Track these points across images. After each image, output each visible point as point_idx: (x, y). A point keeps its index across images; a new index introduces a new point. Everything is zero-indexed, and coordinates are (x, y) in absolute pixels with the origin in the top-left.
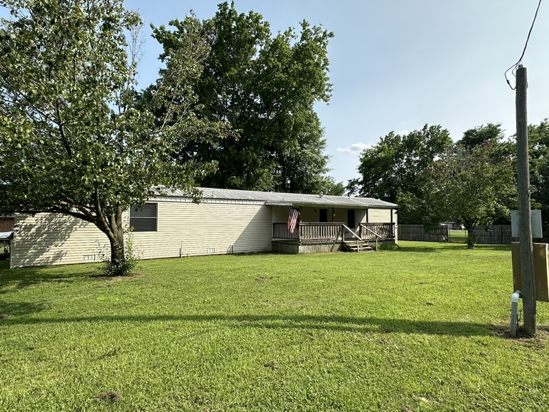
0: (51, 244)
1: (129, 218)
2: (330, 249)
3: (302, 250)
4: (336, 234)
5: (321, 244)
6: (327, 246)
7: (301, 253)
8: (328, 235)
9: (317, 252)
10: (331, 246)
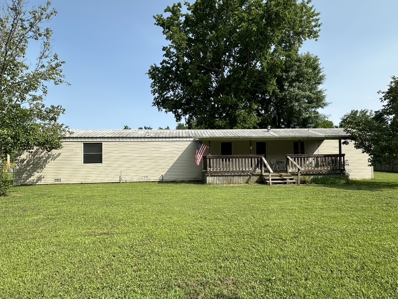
0: (35, 171)
1: (83, 153)
2: (245, 181)
3: (211, 181)
4: (253, 166)
5: (233, 176)
6: (242, 177)
7: (210, 184)
8: (242, 167)
9: (230, 184)
10: (247, 178)
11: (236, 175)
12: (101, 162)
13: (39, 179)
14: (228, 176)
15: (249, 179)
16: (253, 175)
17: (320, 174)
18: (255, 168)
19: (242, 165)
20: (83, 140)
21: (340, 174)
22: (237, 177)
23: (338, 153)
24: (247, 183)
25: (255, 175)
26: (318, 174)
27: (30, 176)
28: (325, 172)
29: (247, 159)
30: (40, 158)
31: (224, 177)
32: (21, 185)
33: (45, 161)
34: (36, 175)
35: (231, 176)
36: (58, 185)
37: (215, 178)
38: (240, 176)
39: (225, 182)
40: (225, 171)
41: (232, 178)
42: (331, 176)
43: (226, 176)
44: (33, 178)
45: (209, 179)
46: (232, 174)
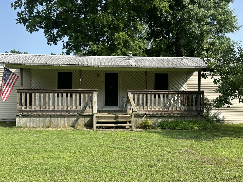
2: (70, 124)
3: (22, 123)
4: (82, 105)
5: (54, 117)
6: (66, 119)
7: (20, 127)
8: (67, 105)
9: (49, 127)
10: (73, 119)
11: (58, 116)
14: (47, 116)
15: (76, 122)
16: (82, 116)
17: (171, 117)
18: (85, 107)
21: (197, 116)
22: (59, 119)
23: (197, 90)
24: (73, 126)
25: (85, 116)
26: (167, 116)
28: (178, 114)
29: (74, 95)
31: (41, 119)
35: (51, 116)
37: (29, 119)
38: (64, 116)
39: (42, 124)
40: (42, 111)
41: (52, 119)
42: (186, 119)
43: (43, 116)
45: (19, 121)
46: (53, 114)
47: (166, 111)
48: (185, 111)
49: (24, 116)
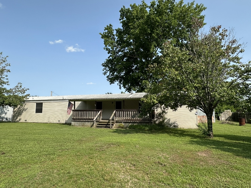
0: (19, 116)
1: (35, 108)
2: (91, 125)
5: (85, 122)
6: (89, 123)
7: (73, 126)
8: (90, 116)
9: (83, 126)
10: (92, 123)
11: (86, 121)
12: (41, 112)
13: (20, 120)
14: (82, 121)
19: (90, 115)
20: (35, 102)
22: (87, 123)
26: (133, 122)
27: (17, 118)
28: (139, 121)
29: (93, 112)
30: (21, 110)
32: (14, 122)
33: (22, 111)
34: (19, 118)
36: (26, 122)
37: (76, 122)
39: (81, 125)
40: (81, 119)
41: (84, 123)
43: (81, 121)
44: (18, 119)
45: (73, 123)
46: (85, 120)
47: (133, 120)
48: (142, 120)
49: (74, 121)
